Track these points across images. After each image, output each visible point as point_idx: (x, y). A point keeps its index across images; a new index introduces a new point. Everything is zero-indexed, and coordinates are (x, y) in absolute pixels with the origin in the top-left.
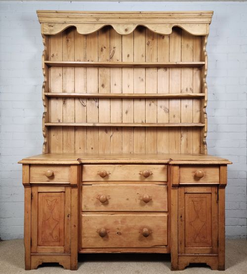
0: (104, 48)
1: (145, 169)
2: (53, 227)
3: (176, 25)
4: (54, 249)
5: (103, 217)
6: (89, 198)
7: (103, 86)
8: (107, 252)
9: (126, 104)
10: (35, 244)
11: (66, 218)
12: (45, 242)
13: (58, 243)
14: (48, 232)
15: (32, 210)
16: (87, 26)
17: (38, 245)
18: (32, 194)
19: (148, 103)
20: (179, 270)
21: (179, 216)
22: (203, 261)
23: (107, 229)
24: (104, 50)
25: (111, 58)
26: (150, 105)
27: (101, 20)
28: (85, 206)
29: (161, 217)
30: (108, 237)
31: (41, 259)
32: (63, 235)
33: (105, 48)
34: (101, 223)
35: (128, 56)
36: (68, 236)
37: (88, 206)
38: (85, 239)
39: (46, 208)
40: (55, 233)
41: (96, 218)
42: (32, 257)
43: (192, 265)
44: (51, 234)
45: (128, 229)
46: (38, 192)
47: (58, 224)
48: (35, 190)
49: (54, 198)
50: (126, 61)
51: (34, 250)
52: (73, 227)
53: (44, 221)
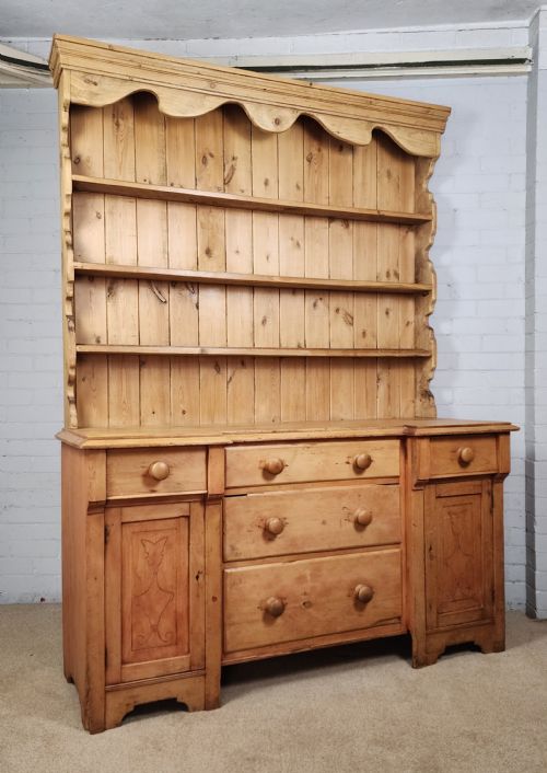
0: (209, 157)
2: (159, 609)
3: (380, 125)
4: (164, 664)
5: (272, 569)
6: (240, 527)
7: (208, 252)
8: (281, 653)
9: (263, 301)
10: (115, 660)
11: (193, 580)
12: (141, 651)
13: (171, 650)
14: (146, 624)
15: (108, 572)
16: (186, 98)
17: (123, 662)
18: (106, 530)
19: (310, 300)
20: (428, 665)
21: (428, 547)
22: (469, 638)
23: (281, 599)
24: (210, 161)
25: (226, 182)
26: (315, 305)
27: (221, 88)
28: (233, 548)
29: (389, 556)
30: (283, 618)
31: (133, 697)
32: (186, 628)
33: (212, 156)
34: (270, 586)
35: (266, 183)
36: (199, 626)
37: (238, 546)
38: (232, 628)
39: (142, 564)
40: (166, 625)
41: (257, 575)
42: (109, 696)
43: (451, 650)
44: (155, 629)
45: (327, 591)
46: (122, 523)
47: (171, 600)
48: (114, 518)
49: (160, 535)
50: (261, 195)
51: (113, 676)
52: (211, 603)
53: (136, 597)
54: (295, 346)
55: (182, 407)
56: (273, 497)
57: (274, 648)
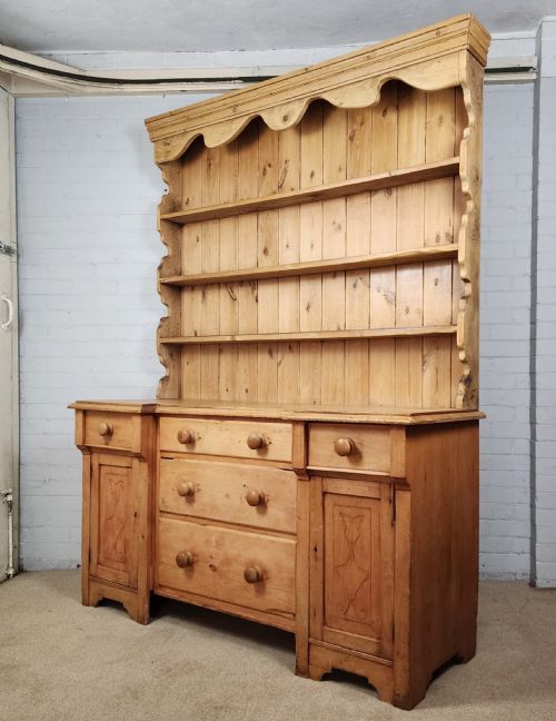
0: (267, 168)
1: (258, 430)
2: (117, 532)
3: (387, 76)
4: (117, 575)
7: (265, 251)
8: (194, 603)
9: (307, 288)
10: (94, 560)
12: (108, 560)
13: (122, 566)
14: (111, 540)
15: (92, 497)
16: (221, 128)
17: (98, 563)
18: (91, 467)
19: (351, 280)
20: (309, 677)
21: (312, 548)
22: (361, 671)
23: (194, 555)
24: (269, 170)
25: (280, 187)
26: (355, 286)
27: (240, 109)
29: (283, 544)
31: (102, 590)
33: (270, 166)
34: (185, 541)
35: (312, 175)
36: (134, 554)
37: (167, 500)
38: (163, 567)
39: (110, 497)
40: (120, 546)
41: (178, 528)
42: (91, 584)
44: (115, 547)
45: (228, 562)
46: (100, 465)
47: (123, 528)
48: (97, 459)
49: (120, 478)
50: (308, 187)
51: (93, 572)
52: (141, 539)
53: (106, 520)
54: (335, 328)
55: (247, 386)
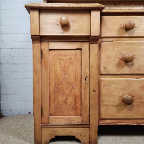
2: (67, 92)
4: (69, 119)
5: (126, 81)
6: (109, 57)
8: (131, 124)
10: (46, 113)
11: (83, 80)
12: (58, 111)
13: (73, 112)
14: (61, 98)
15: (42, 72)
17: (50, 114)
18: (41, 51)
28: (105, 68)
30: (132, 106)
31: (54, 132)
32: (79, 103)
34: (124, 89)
36: (86, 103)
37: (108, 67)
38: (105, 107)
39: (59, 70)
40: (70, 100)
41: (118, 83)
42: (43, 129)
44: (65, 101)
46: (50, 50)
47: (73, 89)
48: (46, 46)
49: (68, 57)
51: (45, 120)
52: (92, 93)
53: (56, 85)
56: (128, 44)
57: (127, 121)
